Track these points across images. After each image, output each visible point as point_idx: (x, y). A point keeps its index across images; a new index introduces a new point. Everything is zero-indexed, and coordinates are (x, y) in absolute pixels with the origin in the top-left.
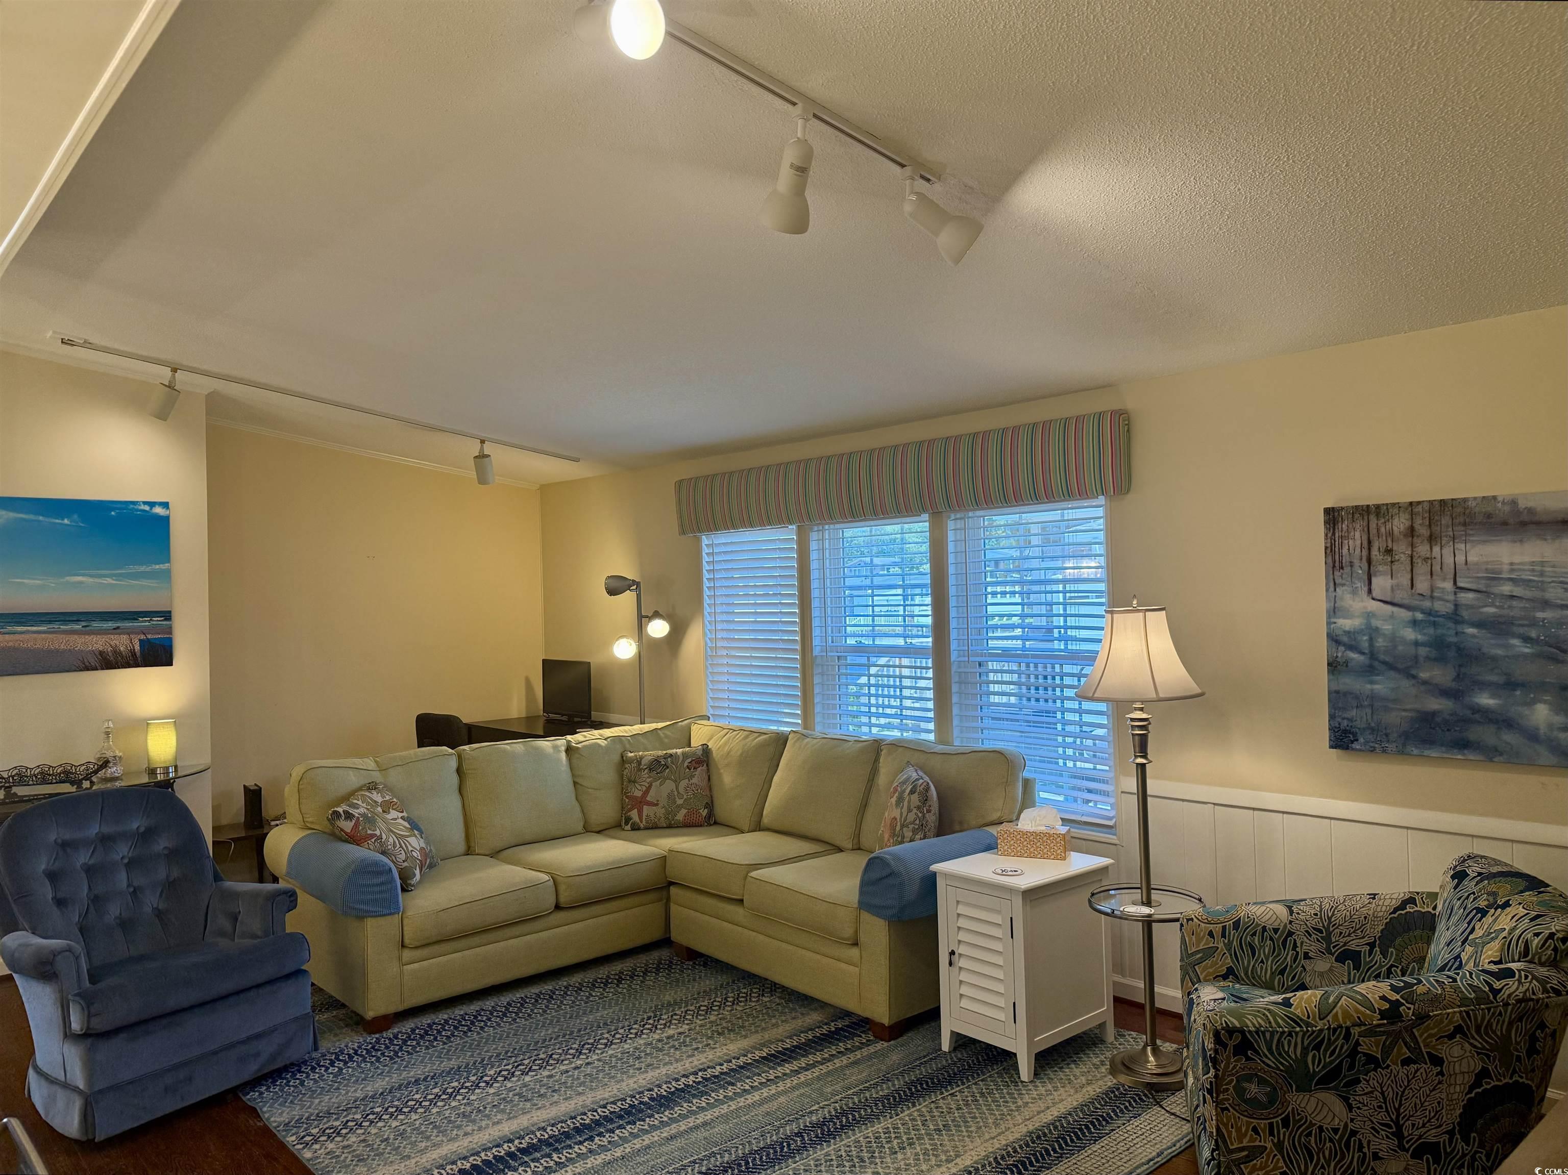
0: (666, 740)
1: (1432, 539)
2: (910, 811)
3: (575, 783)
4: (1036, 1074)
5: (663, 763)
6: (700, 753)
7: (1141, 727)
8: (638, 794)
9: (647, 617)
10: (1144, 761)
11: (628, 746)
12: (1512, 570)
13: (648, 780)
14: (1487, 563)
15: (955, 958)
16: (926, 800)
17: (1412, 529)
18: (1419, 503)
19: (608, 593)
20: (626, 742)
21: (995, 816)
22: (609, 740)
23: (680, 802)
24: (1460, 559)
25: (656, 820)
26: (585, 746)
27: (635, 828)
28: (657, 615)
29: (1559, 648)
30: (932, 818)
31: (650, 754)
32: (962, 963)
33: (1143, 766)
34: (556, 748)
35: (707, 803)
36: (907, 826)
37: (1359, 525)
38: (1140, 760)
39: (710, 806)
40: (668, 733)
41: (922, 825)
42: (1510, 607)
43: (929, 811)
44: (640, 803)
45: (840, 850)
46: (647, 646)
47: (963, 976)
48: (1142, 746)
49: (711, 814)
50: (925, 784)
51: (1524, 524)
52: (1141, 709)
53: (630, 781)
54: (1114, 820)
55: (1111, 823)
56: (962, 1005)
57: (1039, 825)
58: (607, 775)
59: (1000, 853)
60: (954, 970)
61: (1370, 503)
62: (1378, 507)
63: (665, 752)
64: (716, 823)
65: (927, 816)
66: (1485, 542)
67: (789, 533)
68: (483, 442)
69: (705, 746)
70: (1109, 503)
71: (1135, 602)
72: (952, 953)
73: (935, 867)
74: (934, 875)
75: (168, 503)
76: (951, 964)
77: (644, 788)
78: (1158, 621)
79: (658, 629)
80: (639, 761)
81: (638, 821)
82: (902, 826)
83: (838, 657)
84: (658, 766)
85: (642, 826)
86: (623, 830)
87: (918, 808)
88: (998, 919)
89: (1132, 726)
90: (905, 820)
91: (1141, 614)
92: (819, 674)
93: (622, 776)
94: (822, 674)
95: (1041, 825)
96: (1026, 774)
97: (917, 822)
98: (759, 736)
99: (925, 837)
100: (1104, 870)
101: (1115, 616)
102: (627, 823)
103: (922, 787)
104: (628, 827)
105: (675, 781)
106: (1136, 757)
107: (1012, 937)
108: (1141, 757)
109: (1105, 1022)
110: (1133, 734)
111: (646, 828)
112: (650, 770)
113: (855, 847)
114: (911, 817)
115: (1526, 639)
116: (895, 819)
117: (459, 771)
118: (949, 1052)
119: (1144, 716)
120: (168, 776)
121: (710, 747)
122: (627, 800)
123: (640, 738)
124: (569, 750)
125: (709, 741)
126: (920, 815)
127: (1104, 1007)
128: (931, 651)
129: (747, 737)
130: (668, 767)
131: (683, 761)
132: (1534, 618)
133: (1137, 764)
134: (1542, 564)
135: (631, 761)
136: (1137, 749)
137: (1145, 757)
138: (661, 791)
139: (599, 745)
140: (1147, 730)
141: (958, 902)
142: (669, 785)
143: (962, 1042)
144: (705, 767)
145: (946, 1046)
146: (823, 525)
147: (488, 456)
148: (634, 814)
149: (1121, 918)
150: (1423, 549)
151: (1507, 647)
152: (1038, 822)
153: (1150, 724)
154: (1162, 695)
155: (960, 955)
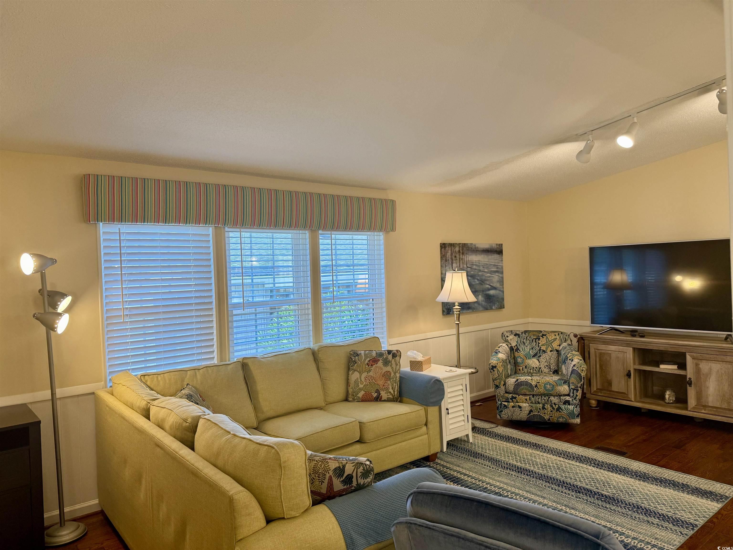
1: (463, 254)
12: (475, 262)
14: (471, 260)
17: (459, 251)
18: (460, 244)
24: (467, 259)
29: (482, 281)
37: (450, 248)
42: (475, 272)
51: (477, 251)
56: (450, 428)
61: (452, 243)
62: (453, 244)
66: (471, 255)
70: (384, 234)
115: (478, 280)
132: (478, 274)
134: (479, 261)
150: (461, 256)
151: (475, 282)
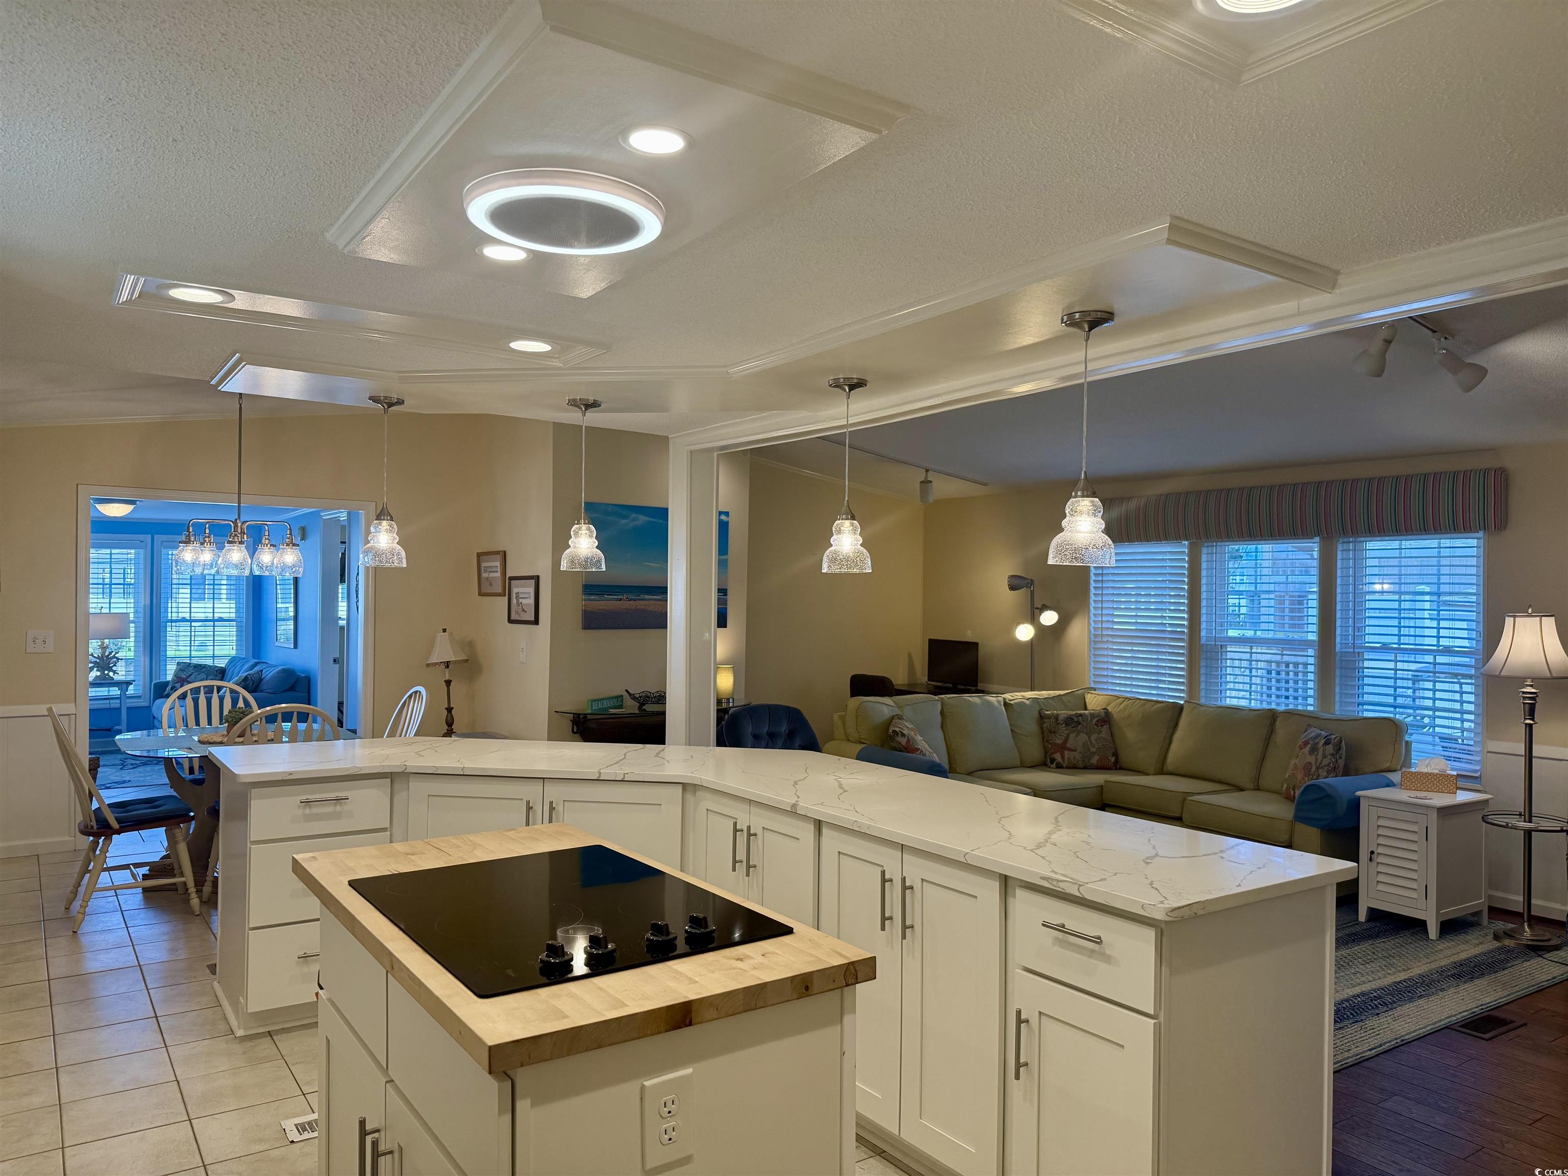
0: (1069, 704)
2: (1324, 757)
3: (1012, 730)
4: (1440, 937)
5: (1076, 720)
6: (1103, 714)
7: (1531, 698)
8: (1059, 742)
9: (1038, 608)
10: (1531, 722)
11: (1042, 706)
13: (1066, 732)
15: (1374, 856)
16: (1339, 749)
19: (1010, 588)
20: (1041, 703)
21: (1386, 765)
22: (1030, 700)
23: (1093, 750)
25: (1075, 762)
26: (1016, 703)
27: (1059, 766)
28: (1044, 608)
30: (1341, 763)
31: (1064, 713)
32: (1381, 859)
33: (1530, 726)
34: (999, 702)
35: (1113, 753)
36: (1322, 768)
38: (1528, 721)
39: (1116, 754)
40: (1069, 699)
41: (1335, 768)
43: (1340, 758)
44: (1063, 748)
45: (1241, 789)
46: (1042, 630)
47: (1381, 869)
48: (1531, 712)
49: (1117, 761)
50: (1338, 738)
52: (1531, 686)
53: (1050, 732)
54: (1479, 773)
55: (1477, 775)
56: (1378, 889)
57: (1433, 769)
58: (1030, 726)
59: (1403, 787)
60: (1374, 864)
63: (1075, 712)
64: (1121, 768)
65: (1339, 761)
67: (1184, 547)
68: (927, 471)
69: (1106, 710)
70: (1487, 537)
71: (1530, 610)
72: (1372, 852)
73: (1358, 793)
74: (1358, 799)
75: (728, 512)
76: (1371, 860)
77: (1063, 738)
78: (1549, 624)
79: (1049, 618)
80: (1056, 717)
81: (1062, 762)
82: (1318, 768)
83: (1221, 645)
84: (1070, 721)
85: (1064, 765)
86: (1050, 767)
87: (1333, 755)
88: (1415, 828)
89: (1523, 697)
90: (1321, 763)
91: (1538, 618)
92: (1204, 659)
93: (1042, 728)
94: (1207, 659)
95: (1436, 769)
96: (1407, 738)
97: (1331, 765)
98: (1156, 704)
99: (1336, 777)
100: (1486, 802)
101: (1517, 619)
102: (1052, 762)
103: (1336, 740)
104: (1054, 765)
105: (1087, 734)
106: (1525, 719)
107: (1427, 840)
108: (1530, 719)
109: (1482, 910)
110: (1524, 703)
111: (1068, 768)
112: (1066, 724)
113: (1255, 788)
114: (1326, 761)
116: (1310, 763)
117: (942, 713)
118: (1365, 922)
119: (1533, 690)
120: (729, 705)
121: (1110, 710)
122: (1050, 746)
123: (1050, 701)
124: (1006, 704)
125: (1108, 705)
126: (1333, 760)
127: (1482, 899)
128: (1317, 643)
129: (1144, 705)
130: (1080, 724)
131: (1091, 720)
133: (1526, 724)
135: (1049, 717)
136: (1527, 714)
137: (1533, 719)
138: (1077, 740)
139: (1026, 704)
140: (1535, 700)
141: (1378, 817)
142: (1083, 737)
143: (1374, 914)
144: (1108, 726)
145: (1362, 916)
146: (1216, 542)
147: (931, 482)
148: (1058, 756)
149: (1511, 828)
152: (1432, 767)
153: (1537, 696)
154: (1554, 675)
155: (1379, 854)
